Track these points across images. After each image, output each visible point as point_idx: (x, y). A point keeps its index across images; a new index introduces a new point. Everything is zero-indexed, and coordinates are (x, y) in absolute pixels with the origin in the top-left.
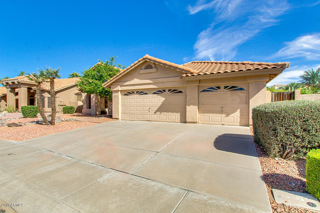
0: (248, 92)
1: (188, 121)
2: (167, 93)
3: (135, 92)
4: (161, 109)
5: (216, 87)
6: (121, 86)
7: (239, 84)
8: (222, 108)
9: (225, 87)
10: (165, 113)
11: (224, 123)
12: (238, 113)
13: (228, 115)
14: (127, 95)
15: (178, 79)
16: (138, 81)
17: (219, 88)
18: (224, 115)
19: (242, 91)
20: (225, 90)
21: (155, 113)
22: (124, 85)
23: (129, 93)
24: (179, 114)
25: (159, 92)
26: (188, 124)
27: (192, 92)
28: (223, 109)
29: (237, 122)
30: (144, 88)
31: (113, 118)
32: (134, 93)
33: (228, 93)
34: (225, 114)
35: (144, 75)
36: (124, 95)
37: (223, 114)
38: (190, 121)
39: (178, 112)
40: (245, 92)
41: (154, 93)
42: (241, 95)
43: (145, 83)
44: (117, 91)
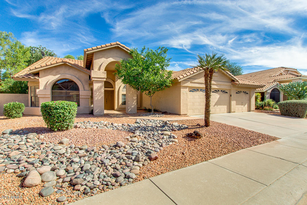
0: (249, 95)
2: (220, 92)
4: (217, 104)
8: (242, 103)
11: (243, 111)
12: (246, 106)
14: (192, 91)
15: (230, 84)
17: (241, 92)
18: (243, 106)
23: (195, 90)
24: (226, 106)
25: (216, 91)
27: (234, 93)
29: (246, 110)
32: (198, 91)
38: (233, 111)
41: (213, 92)
44: (186, 87)
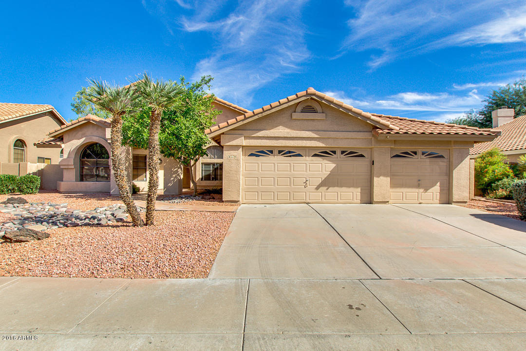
0: (448, 160)
1: (377, 201)
2: (339, 155)
3: (276, 152)
4: (328, 182)
5: (412, 152)
6: (246, 138)
7: (438, 150)
8: (419, 180)
9: (423, 154)
10: (336, 189)
11: (421, 201)
12: (437, 188)
13: (426, 190)
14: (258, 156)
16: (288, 133)
17: (415, 153)
18: (422, 190)
19: (442, 159)
20: (423, 157)
21: (317, 188)
22: (253, 136)
23: (262, 152)
24: (359, 190)
25: (324, 154)
26: (375, 205)
27: (382, 157)
28: (420, 182)
29: (436, 200)
30: (296, 145)
31: (223, 202)
32: (272, 153)
33: (427, 161)
34: (423, 188)
35: (298, 122)
36: (250, 155)
37: (420, 188)
38: (379, 201)
39: (357, 187)
40: (445, 160)
41: (315, 155)
42: (441, 163)
43: (301, 136)
44: (236, 147)
